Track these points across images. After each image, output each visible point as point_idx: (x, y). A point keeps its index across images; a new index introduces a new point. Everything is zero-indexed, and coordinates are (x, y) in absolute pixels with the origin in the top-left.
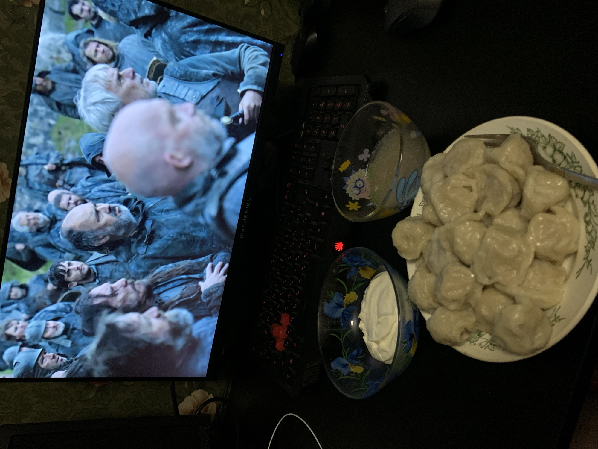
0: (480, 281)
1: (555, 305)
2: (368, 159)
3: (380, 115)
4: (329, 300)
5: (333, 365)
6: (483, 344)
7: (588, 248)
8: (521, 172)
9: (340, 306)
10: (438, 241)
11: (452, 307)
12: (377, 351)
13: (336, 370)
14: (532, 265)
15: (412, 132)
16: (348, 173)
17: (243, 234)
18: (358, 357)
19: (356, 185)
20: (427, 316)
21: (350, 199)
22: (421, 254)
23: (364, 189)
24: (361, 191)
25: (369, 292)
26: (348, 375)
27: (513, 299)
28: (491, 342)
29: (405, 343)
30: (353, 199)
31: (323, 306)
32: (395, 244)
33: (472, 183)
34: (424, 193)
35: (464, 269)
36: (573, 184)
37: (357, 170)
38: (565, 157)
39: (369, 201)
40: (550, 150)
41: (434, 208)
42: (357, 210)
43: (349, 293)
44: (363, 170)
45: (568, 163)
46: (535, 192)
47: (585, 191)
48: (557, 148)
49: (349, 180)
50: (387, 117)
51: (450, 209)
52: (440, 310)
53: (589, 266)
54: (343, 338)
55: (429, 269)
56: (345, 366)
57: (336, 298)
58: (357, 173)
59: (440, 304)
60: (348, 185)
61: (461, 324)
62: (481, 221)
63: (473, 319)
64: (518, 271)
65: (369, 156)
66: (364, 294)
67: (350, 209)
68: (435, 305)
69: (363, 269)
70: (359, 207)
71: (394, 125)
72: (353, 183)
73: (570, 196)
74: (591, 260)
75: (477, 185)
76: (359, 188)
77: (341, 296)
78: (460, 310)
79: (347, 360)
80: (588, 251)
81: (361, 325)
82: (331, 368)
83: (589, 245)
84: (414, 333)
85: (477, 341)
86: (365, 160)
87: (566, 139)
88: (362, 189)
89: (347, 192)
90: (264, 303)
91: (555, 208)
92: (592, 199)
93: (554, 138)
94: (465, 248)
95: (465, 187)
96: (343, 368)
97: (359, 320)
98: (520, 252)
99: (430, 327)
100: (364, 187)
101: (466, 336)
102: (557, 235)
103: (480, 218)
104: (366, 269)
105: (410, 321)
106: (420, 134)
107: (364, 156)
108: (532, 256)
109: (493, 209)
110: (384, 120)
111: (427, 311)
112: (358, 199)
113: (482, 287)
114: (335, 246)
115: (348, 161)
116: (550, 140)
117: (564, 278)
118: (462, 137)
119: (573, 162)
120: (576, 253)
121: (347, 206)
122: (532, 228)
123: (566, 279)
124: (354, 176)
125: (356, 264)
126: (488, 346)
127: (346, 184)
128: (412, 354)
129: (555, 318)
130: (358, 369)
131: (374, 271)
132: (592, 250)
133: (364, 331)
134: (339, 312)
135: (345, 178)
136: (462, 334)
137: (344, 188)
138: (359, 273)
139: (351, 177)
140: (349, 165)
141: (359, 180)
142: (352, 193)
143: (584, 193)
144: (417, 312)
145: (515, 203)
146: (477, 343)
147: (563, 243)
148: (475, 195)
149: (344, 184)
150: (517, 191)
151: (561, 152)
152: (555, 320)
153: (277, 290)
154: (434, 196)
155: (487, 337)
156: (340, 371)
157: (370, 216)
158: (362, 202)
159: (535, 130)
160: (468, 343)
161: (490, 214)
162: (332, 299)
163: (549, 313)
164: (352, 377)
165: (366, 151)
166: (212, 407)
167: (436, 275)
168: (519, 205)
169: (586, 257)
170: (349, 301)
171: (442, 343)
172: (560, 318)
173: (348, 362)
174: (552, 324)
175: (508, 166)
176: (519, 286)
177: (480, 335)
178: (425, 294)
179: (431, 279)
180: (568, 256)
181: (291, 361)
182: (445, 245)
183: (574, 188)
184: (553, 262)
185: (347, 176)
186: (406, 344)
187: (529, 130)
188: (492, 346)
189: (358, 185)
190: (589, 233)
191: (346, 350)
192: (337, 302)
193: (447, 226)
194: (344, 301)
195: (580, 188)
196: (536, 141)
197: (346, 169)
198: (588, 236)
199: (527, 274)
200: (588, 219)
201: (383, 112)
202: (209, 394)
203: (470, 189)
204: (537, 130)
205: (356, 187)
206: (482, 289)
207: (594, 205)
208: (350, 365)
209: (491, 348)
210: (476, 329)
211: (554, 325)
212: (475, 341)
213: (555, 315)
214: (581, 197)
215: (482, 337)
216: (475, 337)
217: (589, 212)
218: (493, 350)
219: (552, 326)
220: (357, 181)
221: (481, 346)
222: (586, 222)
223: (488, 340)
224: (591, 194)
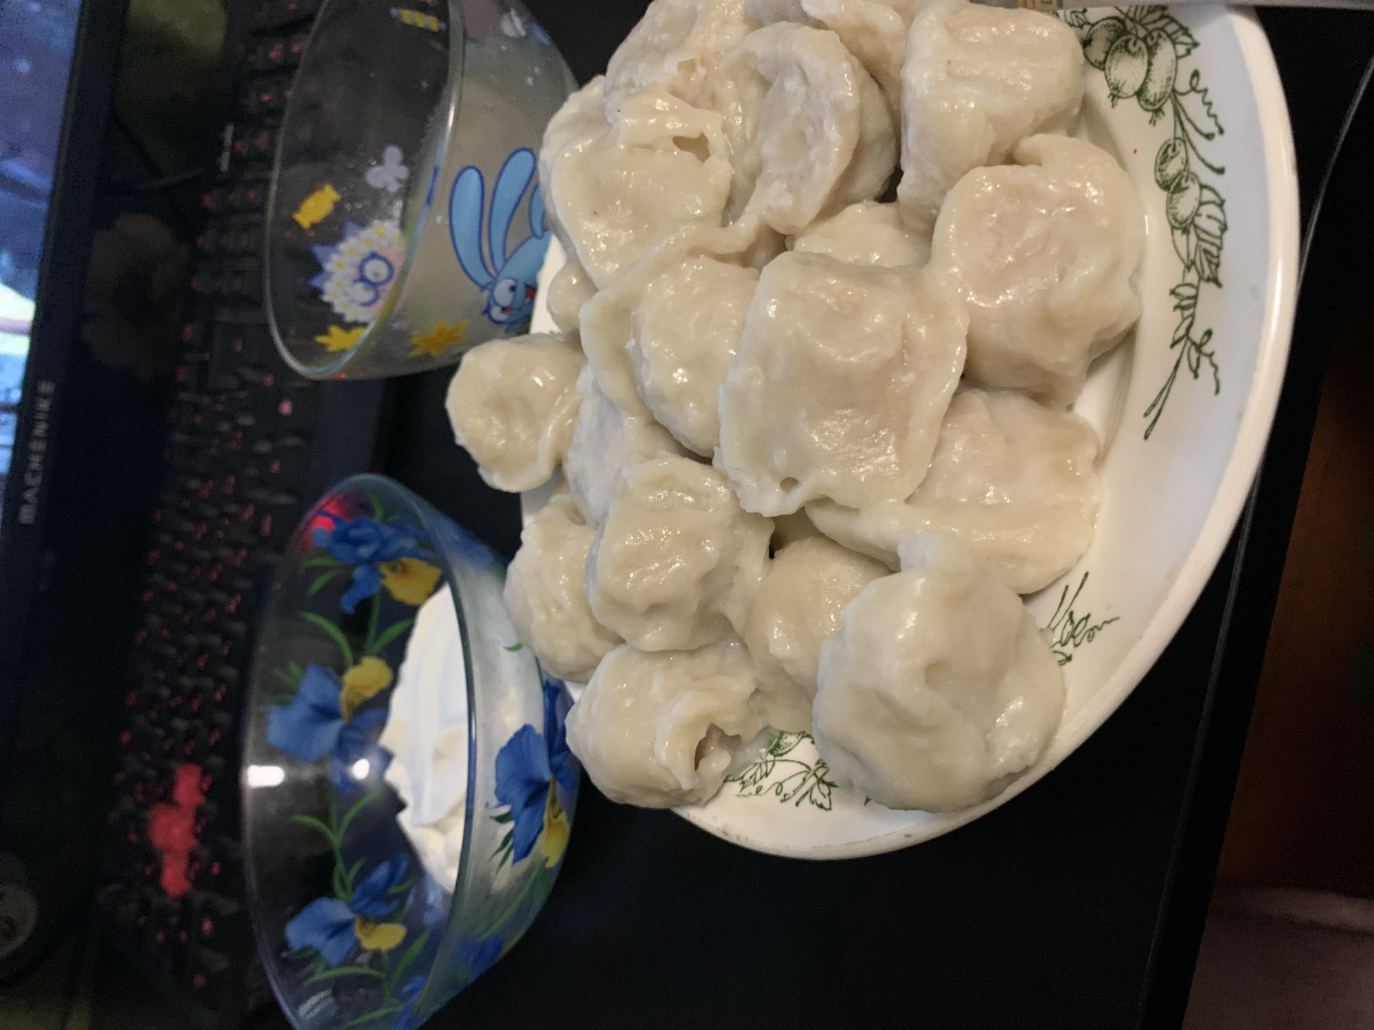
0: (751, 508)
1: (1066, 572)
4: (284, 693)
5: (298, 933)
6: (788, 788)
7: (1189, 291)
8: (887, 20)
9: (326, 713)
10: (598, 391)
11: (653, 636)
13: (306, 949)
16: (331, 231)
18: (394, 890)
19: (361, 273)
21: (337, 319)
22: (559, 468)
23: (391, 288)
24: (382, 296)
25: (415, 646)
26: (342, 964)
28: (820, 773)
29: (502, 819)
30: (349, 319)
31: (263, 720)
32: (461, 440)
33: (709, 125)
35: (689, 468)
36: (1097, 52)
37: (365, 223)
43: (356, 662)
44: (388, 225)
46: (950, 74)
47: (1151, 51)
49: (335, 257)
51: (625, 237)
52: (611, 658)
53: (1205, 361)
54: (340, 829)
55: (576, 513)
56: (341, 928)
57: (312, 687)
58: (366, 234)
59: (612, 638)
60: (331, 272)
61: (689, 706)
62: (746, 259)
63: (741, 684)
64: (903, 434)
65: (403, 172)
67: (330, 348)
68: (595, 645)
69: (394, 569)
72: (352, 266)
74: (1208, 334)
75: (726, 128)
76: (373, 285)
77: (329, 678)
78: (692, 653)
79: (349, 906)
80: (1186, 305)
81: (396, 775)
82: (283, 945)
83: (1192, 277)
84: (547, 776)
85: (767, 775)
86: (392, 189)
88: (386, 287)
89: (326, 298)
90: (126, 738)
91: (1029, 144)
92: (1186, 67)
94: (680, 376)
95: (680, 142)
96: (332, 936)
97: (385, 756)
98: (907, 344)
100: (393, 282)
101: (719, 762)
102: (1054, 250)
103: (737, 245)
104: (405, 571)
105: (526, 729)
107: (386, 174)
108: (956, 369)
109: (787, 201)
110: (429, 24)
111: (583, 673)
113: (765, 540)
115: (328, 188)
117: (1091, 451)
120: (1130, 335)
121: (321, 339)
123: (1099, 461)
124: (356, 244)
125: (365, 551)
126: (809, 792)
127: (321, 270)
128: (546, 860)
129: (1069, 628)
130: (387, 937)
132: (1207, 289)
133: (405, 794)
134: (330, 737)
135: (319, 250)
136: (700, 754)
137: (315, 282)
138: (383, 585)
139: (342, 247)
140: (334, 203)
141: (374, 256)
142: (345, 299)
143: (1150, 64)
146: (766, 783)
147: (1088, 270)
148: (719, 171)
149: (316, 268)
150: (878, 123)
152: (1072, 636)
156: (315, 955)
160: (735, 787)
161: (782, 231)
162: (295, 692)
163: (1045, 609)
164: (357, 970)
165: (393, 154)
167: (594, 523)
168: (889, 190)
169: (1182, 332)
170: (355, 695)
171: (629, 802)
172: (1091, 623)
173: (354, 912)
174: (1061, 657)
176: (908, 500)
177: (776, 749)
178: (560, 607)
179: (582, 543)
180: (1099, 355)
181: (207, 926)
182: (618, 388)
183: (1101, 66)
184: (1040, 397)
185: (325, 244)
186: (510, 826)
188: (824, 789)
189: (369, 275)
190: (1183, 226)
191: (348, 869)
192: (314, 700)
193: (609, 291)
194: (342, 695)
195: (1129, 52)
197: (325, 218)
198: (1180, 238)
199: (940, 442)
200: (1173, 167)
203: (696, 146)
205: (363, 279)
206: (764, 550)
207: (1199, 92)
208: (357, 925)
209: (820, 800)
210: (761, 726)
211: (1069, 659)
212: (758, 777)
213: (1071, 614)
214: (1137, 87)
215: (784, 757)
216: (759, 761)
217: (1179, 133)
218: (826, 805)
219: (1061, 663)
220: (365, 261)
221: (781, 797)
222: (1165, 186)
223: (808, 767)
224: (1181, 50)
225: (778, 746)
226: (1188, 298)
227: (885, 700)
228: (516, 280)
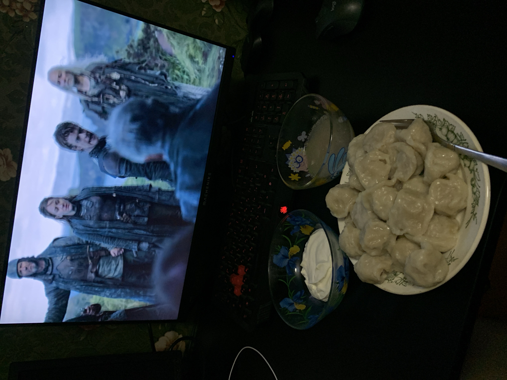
0: (394, 233)
1: (451, 249)
2: (306, 140)
3: (314, 104)
4: (277, 252)
5: (281, 304)
6: (398, 282)
7: (474, 205)
8: (423, 148)
9: (285, 257)
10: (361, 203)
11: (373, 253)
12: (316, 291)
13: (284, 308)
14: (432, 219)
15: (339, 118)
16: (290, 151)
17: (205, 202)
18: (301, 297)
19: (296, 160)
20: (354, 262)
21: (292, 172)
22: (349, 213)
23: (302, 163)
24: (301, 165)
25: (309, 245)
26: (293, 312)
27: (419, 245)
28: (404, 280)
29: (337, 283)
30: (294, 172)
31: (272, 258)
32: (328, 207)
33: (386, 157)
34: (350, 165)
35: (382, 223)
36: (462, 157)
37: (297, 149)
38: (456, 136)
39: (307, 173)
40: (444, 130)
41: (357, 178)
42: (298, 180)
43: (292, 246)
44: (302, 148)
45: (458, 140)
46: (433, 163)
47: (471, 161)
48: (450, 129)
49: (290, 157)
50: (320, 106)
51: (369, 178)
52: (364, 256)
53: (475, 218)
54: (288, 282)
55: (354, 225)
56: (291, 304)
57: (283, 251)
58: (297, 151)
59: (364, 252)
60: (290, 160)
61: (380, 266)
62: (394, 186)
63: (390, 263)
64: (422, 224)
65: (306, 137)
66: (305, 247)
67: (292, 179)
68: (360, 253)
69: (303, 227)
70: (300, 178)
71: (325, 112)
72: (294, 158)
73: (460, 165)
74: (476, 214)
75: (390, 158)
77: (286, 249)
78: (380, 256)
79: (292, 300)
80: (474, 207)
81: (303, 272)
82: (280, 306)
83: (475, 203)
84: (345, 276)
85: (393, 279)
86: (303, 140)
87: (456, 122)
88: (301, 163)
89: (289, 166)
90: (223, 258)
91: (448, 175)
92: (476, 167)
93: (447, 122)
94: (381, 208)
95: (380, 160)
96: (289, 306)
97: (301, 268)
98: (423, 208)
99: (356, 269)
100: (303, 162)
101: (385, 276)
102: (451, 196)
103: (393, 184)
104: (306, 227)
105: (341, 266)
106: (345, 119)
107: (302, 137)
108: (433, 212)
109: (402, 176)
110: (317, 108)
111: (354, 258)
112: (298, 172)
113: (396, 237)
114: (281, 210)
115: (289, 141)
116: (444, 123)
117: (457, 228)
118: (378, 122)
119: (461, 140)
120: (465, 209)
121: (290, 177)
122: (432, 190)
123: (459, 229)
124: (295, 153)
125: (297, 223)
126: (402, 283)
127: (288, 160)
128: (343, 292)
129: (451, 259)
130: (302, 307)
131: (313, 229)
132: (476, 206)
133: (306, 277)
134: (286, 262)
135: (287, 155)
136: (381, 275)
137: (287, 163)
138: (300, 230)
139: (292, 154)
140: (291, 144)
141: (299, 156)
142: (293, 166)
143: (470, 164)
144: (346, 259)
145: (419, 172)
146: (393, 281)
147: (455, 201)
148: (388, 167)
150: (420, 162)
151: (453, 132)
152: (451, 260)
153: (234, 247)
154: (357, 168)
155: (401, 276)
156: (287, 309)
157: (308, 185)
158: (302, 174)
159: (433, 116)
160: (387, 281)
161: (401, 180)
162: (279, 252)
163: (447, 255)
164: (296, 313)
165: (304, 133)
166: (182, 345)
167: (361, 230)
168: (422, 174)
169: (472, 212)
170: (292, 253)
171: (366, 282)
172: (455, 258)
173: (293, 301)
174: (448, 264)
175: (412, 143)
176: (423, 235)
177: (395, 275)
178: (352, 244)
179: (356, 232)
180: (459, 211)
181: (247, 303)
182: (367, 205)
183: (463, 159)
184: (449, 217)
185: (288, 154)
186: (338, 285)
187: (429, 115)
188: (405, 283)
189: (298, 161)
190: (474, 193)
191: (291, 292)
192: (283, 254)
193: (367, 191)
194: (289, 253)
195: (467, 160)
196: (434, 124)
197: (288, 148)
198: (474, 195)
199: (429, 226)
200: (473, 183)
201: (317, 102)
202: (179, 334)
203: (385, 162)
204: (435, 115)
205: (297, 162)
206: (396, 239)
207: (477, 172)
208: (295, 304)
209: (404, 284)
210: (393, 270)
211: (450, 264)
212: (392, 280)
213: (451, 256)
214: (468, 166)
215: (397, 276)
216: (392, 277)
217: (474, 177)
218: (405, 285)
219: (449, 265)
220: (297, 157)
221: (396, 283)
222: (472, 185)
223: (402, 278)
224: (475, 164)
225: (396, 274)
226: (474, 206)
227: (417, 269)
228: (338, 172)
